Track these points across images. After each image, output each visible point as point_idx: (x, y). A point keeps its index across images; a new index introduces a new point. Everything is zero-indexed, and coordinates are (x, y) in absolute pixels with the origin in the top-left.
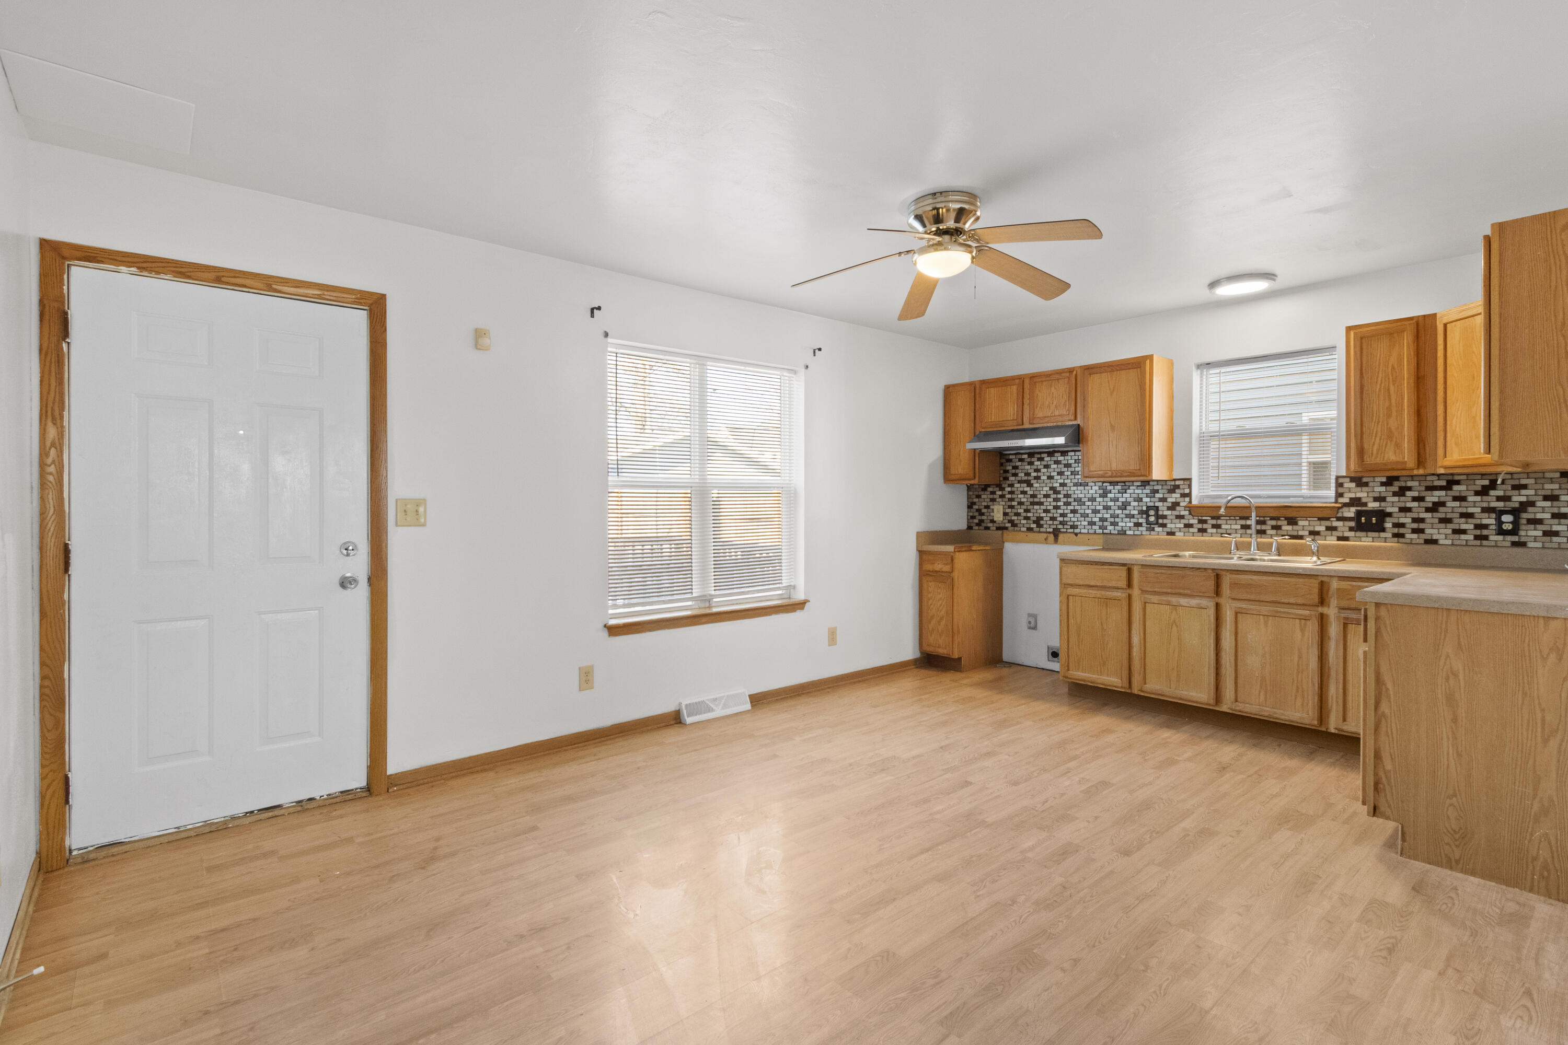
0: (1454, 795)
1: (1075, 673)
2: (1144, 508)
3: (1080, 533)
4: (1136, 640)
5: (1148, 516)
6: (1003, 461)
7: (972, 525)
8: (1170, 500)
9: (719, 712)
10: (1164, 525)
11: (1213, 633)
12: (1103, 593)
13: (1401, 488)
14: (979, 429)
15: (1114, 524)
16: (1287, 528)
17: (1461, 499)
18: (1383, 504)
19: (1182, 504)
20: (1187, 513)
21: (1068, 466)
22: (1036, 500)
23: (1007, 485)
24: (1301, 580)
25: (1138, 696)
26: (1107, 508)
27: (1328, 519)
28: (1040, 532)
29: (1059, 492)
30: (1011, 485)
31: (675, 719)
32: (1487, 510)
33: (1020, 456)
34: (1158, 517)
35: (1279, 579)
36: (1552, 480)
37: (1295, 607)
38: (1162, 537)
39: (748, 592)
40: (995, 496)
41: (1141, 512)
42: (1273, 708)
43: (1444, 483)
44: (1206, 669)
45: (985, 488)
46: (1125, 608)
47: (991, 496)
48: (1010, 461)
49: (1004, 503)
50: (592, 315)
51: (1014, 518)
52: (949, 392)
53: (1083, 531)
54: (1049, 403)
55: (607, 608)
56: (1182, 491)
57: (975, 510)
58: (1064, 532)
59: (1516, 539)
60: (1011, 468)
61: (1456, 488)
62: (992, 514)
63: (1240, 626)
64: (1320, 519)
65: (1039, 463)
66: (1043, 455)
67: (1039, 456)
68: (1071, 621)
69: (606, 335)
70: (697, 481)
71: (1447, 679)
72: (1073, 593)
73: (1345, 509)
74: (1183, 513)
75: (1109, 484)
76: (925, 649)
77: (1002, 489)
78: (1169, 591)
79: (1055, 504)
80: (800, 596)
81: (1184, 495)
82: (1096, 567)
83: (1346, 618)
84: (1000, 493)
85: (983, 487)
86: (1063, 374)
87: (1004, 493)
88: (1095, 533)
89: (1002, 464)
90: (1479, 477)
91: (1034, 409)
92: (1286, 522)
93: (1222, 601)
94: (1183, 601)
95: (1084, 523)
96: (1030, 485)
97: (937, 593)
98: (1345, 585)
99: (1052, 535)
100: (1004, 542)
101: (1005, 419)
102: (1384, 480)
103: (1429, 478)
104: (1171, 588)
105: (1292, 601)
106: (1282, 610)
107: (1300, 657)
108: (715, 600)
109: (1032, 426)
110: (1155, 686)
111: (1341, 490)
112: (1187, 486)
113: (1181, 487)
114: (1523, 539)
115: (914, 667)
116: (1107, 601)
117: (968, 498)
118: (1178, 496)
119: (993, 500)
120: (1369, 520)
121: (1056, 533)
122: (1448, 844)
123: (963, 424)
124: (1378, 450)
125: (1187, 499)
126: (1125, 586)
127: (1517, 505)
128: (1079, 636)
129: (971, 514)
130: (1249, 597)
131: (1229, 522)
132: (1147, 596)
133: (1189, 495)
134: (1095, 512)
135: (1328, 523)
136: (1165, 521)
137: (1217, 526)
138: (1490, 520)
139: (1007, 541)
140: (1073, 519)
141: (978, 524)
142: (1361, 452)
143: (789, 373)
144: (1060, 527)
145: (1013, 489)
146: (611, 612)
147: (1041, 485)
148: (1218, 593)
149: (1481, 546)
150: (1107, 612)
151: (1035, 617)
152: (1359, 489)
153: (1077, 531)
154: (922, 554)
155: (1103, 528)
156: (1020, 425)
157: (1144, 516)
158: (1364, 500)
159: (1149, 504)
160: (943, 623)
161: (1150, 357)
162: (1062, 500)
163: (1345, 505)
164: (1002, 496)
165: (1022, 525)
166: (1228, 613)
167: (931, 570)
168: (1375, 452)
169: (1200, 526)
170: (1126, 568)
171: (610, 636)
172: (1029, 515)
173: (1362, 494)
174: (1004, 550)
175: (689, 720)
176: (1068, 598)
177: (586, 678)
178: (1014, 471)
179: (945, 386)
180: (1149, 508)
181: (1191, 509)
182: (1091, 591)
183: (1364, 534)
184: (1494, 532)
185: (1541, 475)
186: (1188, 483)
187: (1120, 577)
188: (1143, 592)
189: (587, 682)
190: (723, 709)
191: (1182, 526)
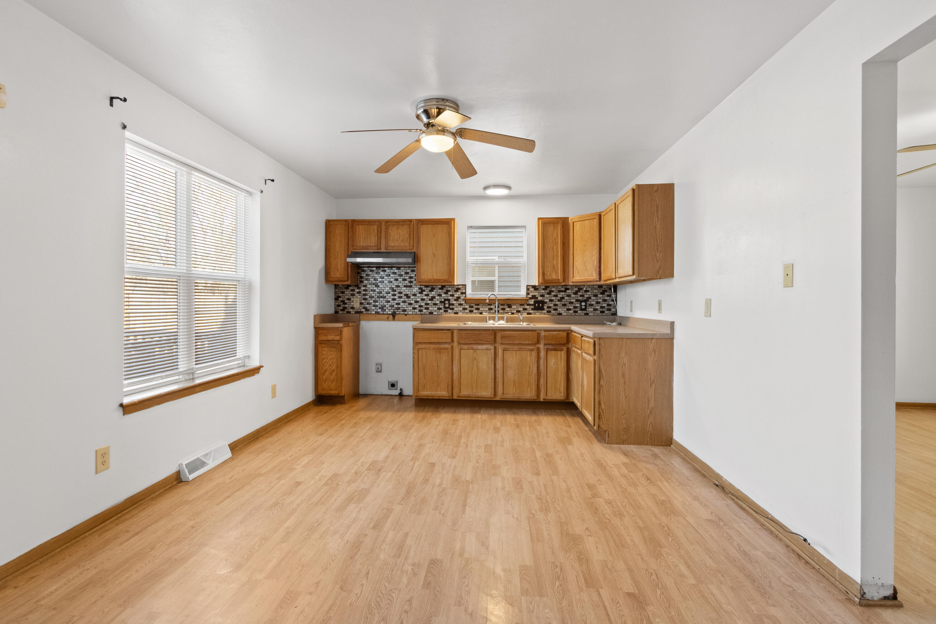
0: (625, 414)
1: (423, 393)
2: (443, 300)
3: (408, 314)
4: (455, 370)
5: (445, 304)
6: (360, 271)
7: (338, 310)
8: (455, 296)
10: (453, 309)
11: (493, 362)
12: (438, 346)
13: (550, 291)
14: (351, 249)
15: (427, 309)
16: (507, 309)
17: (569, 296)
18: (544, 298)
19: (461, 298)
20: (464, 302)
21: (401, 275)
22: (381, 295)
23: (362, 286)
24: (530, 333)
25: (457, 400)
26: (423, 300)
27: (523, 305)
28: (383, 314)
29: (395, 291)
30: (365, 286)
32: (577, 300)
33: (371, 269)
34: (450, 304)
35: (521, 332)
36: (596, 289)
37: (528, 345)
38: (452, 315)
39: (222, 363)
40: (354, 293)
41: (441, 302)
42: (519, 394)
43: (563, 289)
44: (490, 381)
45: (347, 287)
46: (450, 353)
47: (352, 293)
48: (364, 271)
49: (360, 297)
50: (111, 105)
51: (366, 306)
52: (329, 224)
53: (409, 313)
54: (398, 238)
55: (123, 386)
56: (461, 291)
57: (340, 301)
58: (398, 314)
59: (585, 312)
60: (365, 275)
61: (568, 291)
62: (352, 304)
63: (505, 357)
64: (521, 305)
65: (383, 273)
66: (386, 269)
67: (383, 269)
68: (420, 363)
69: (124, 127)
70: (185, 271)
71: (622, 367)
72: (421, 348)
73: (530, 300)
74: (462, 302)
75: (424, 287)
76: (319, 393)
77: (359, 288)
78: (473, 342)
79: (393, 297)
80: (255, 363)
81: (462, 293)
82: (434, 332)
83: (547, 349)
84: (358, 290)
85: (346, 286)
86: (406, 222)
87: (360, 290)
88: (416, 314)
89: (359, 273)
90: (574, 287)
91: (388, 241)
92: (507, 307)
93: (497, 345)
94: (480, 347)
95: (410, 308)
96: (377, 286)
97: (329, 355)
98: (547, 333)
99: (391, 316)
100: (360, 321)
101: (369, 245)
102: (544, 287)
103: (559, 287)
104: (474, 341)
105: (527, 342)
106: (523, 347)
107: (530, 368)
108: (197, 372)
109: (386, 251)
110: (466, 392)
111: (528, 292)
112: (464, 289)
113: (461, 289)
114: (588, 312)
115: (312, 406)
116: (439, 351)
117: (335, 294)
118: (460, 293)
119: (353, 295)
120: (539, 305)
121: (394, 315)
122: (623, 434)
123: (339, 246)
124: (550, 274)
125: (464, 295)
126: (450, 342)
127: (586, 298)
128: (424, 371)
129: (337, 304)
130: (509, 342)
131: (483, 307)
132: (461, 346)
133: (465, 293)
134: (416, 302)
135: (523, 307)
136: (453, 307)
137: (478, 309)
138: (578, 305)
139: (362, 320)
140: (403, 306)
141: (342, 310)
142: (544, 274)
143: (247, 194)
144: (396, 311)
145: (367, 288)
146: (125, 389)
147: (384, 286)
148: (495, 341)
149: (575, 315)
150: (440, 356)
151: (381, 365)
152: (535, 291)
153: (406, 313)
154: (317, 330)
155: (421, 311)
156: (379, 250)
157: (443, 304)
158: (537, 296)
159: (445, 298)
160: (334, 374)
161: (454, 219)
162: (397, 295)
163: (530, 298)
164: (359, 293)
165: (371, 310)
166: (500, 351)
167: (325, 340)
168: (548, 274)
169: (470, 309)
170: (451, 331)
172: (377, 304)
173: (536, 294)
174: (360, 326)
176: (418, 350)
178: (367, 277)
179: (326, 220)
180: (445, 300)
181: (466, 301)
182: (432, 346)
183: (537, 311)
184: (579, 309)
185: (592, 287)
186: (464, 287)
187: (446, 337)
188: (459, 343)
189: (103, 463)
191: (462, 309)
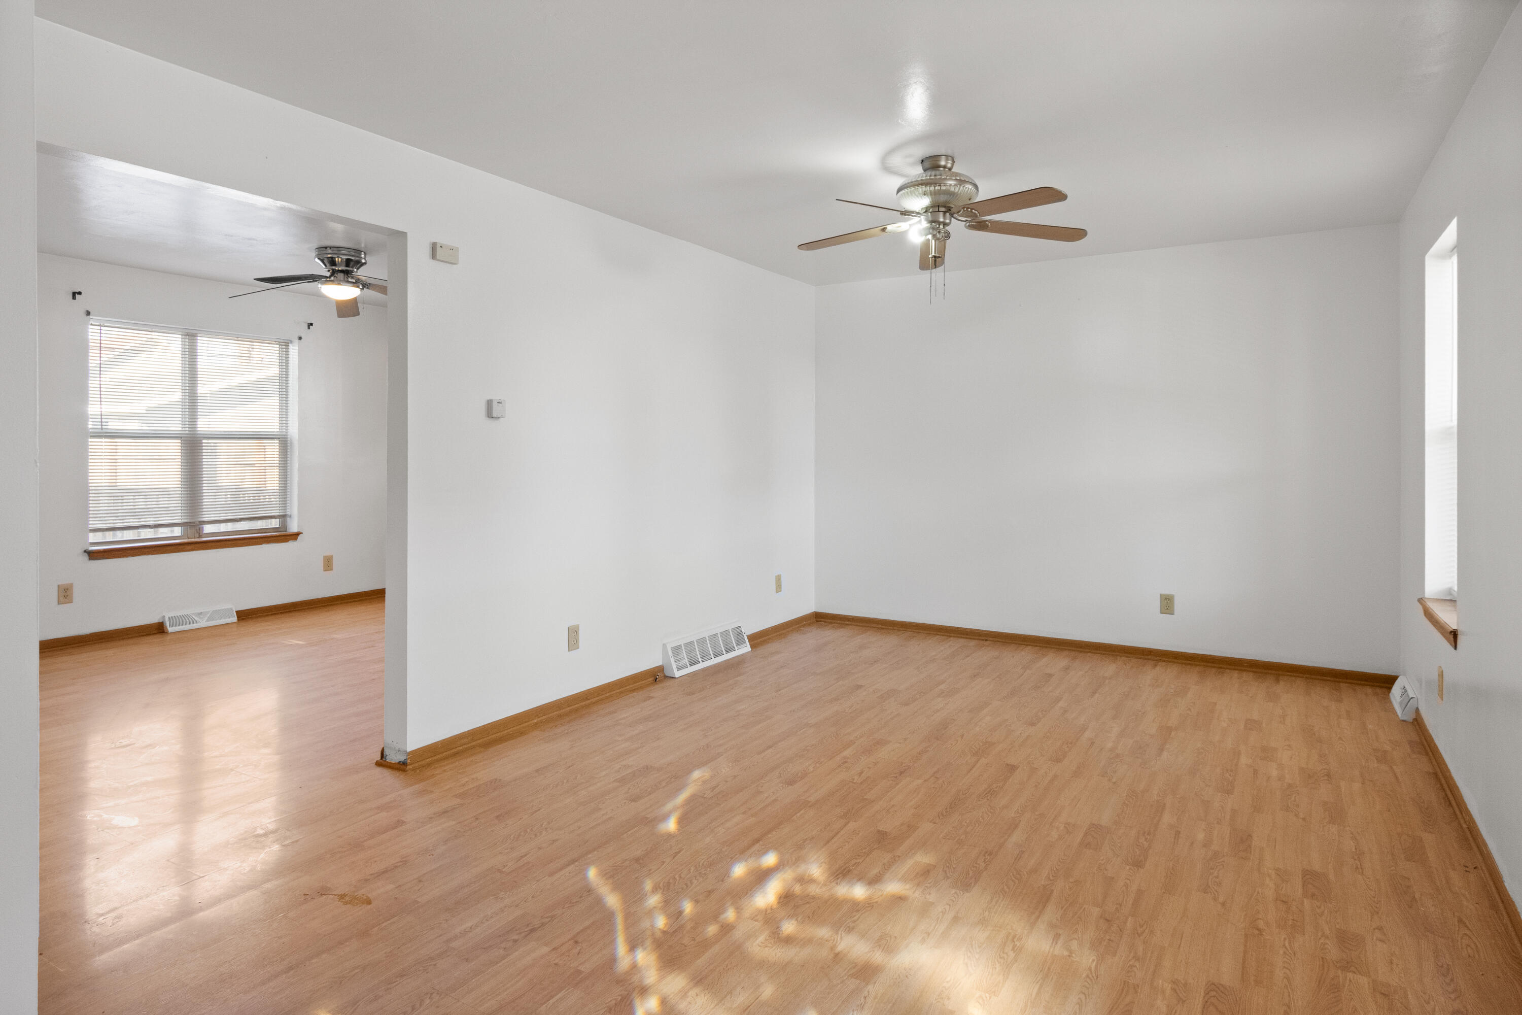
9: (203, 623)
31: (159, 629)
171: (90, 559)
175: (171, 629)
177: (65, 594)
190: (208, 620)
